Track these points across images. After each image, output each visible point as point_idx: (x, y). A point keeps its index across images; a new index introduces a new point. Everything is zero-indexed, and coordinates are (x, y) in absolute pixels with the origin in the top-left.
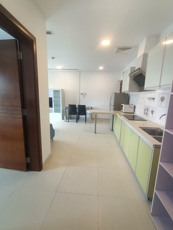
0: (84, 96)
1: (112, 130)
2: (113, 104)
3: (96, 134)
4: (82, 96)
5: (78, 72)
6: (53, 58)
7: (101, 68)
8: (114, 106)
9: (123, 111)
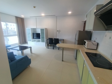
0: (59, 32)
1: (76, 59)
2: (77, 39)
3: (63, 62)
4: (57, 32)
5: (55, 17)
6: (34, 7)
7: (70, 13)
8: (78, 41)
9: (86, 47)
